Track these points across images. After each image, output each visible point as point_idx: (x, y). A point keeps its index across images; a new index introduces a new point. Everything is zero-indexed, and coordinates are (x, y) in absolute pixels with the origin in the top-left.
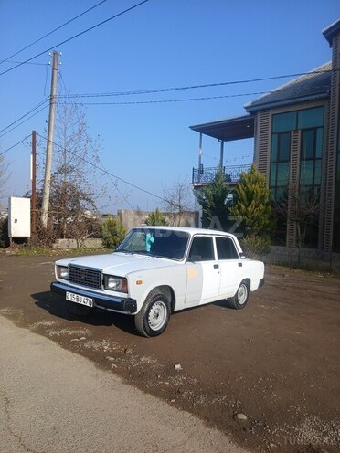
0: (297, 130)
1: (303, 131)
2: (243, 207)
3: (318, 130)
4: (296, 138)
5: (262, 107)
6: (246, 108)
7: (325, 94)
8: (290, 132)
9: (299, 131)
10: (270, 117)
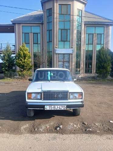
0: (31, 33)
1: (33, 33)
2: (23, 60)
3: (38, 34)
4: (31, 36)
5: (18, 22)
6: (11, 21)
7: (41, 22)
8: (29, 33)
9: (32, 33)
10: (21, 26)
